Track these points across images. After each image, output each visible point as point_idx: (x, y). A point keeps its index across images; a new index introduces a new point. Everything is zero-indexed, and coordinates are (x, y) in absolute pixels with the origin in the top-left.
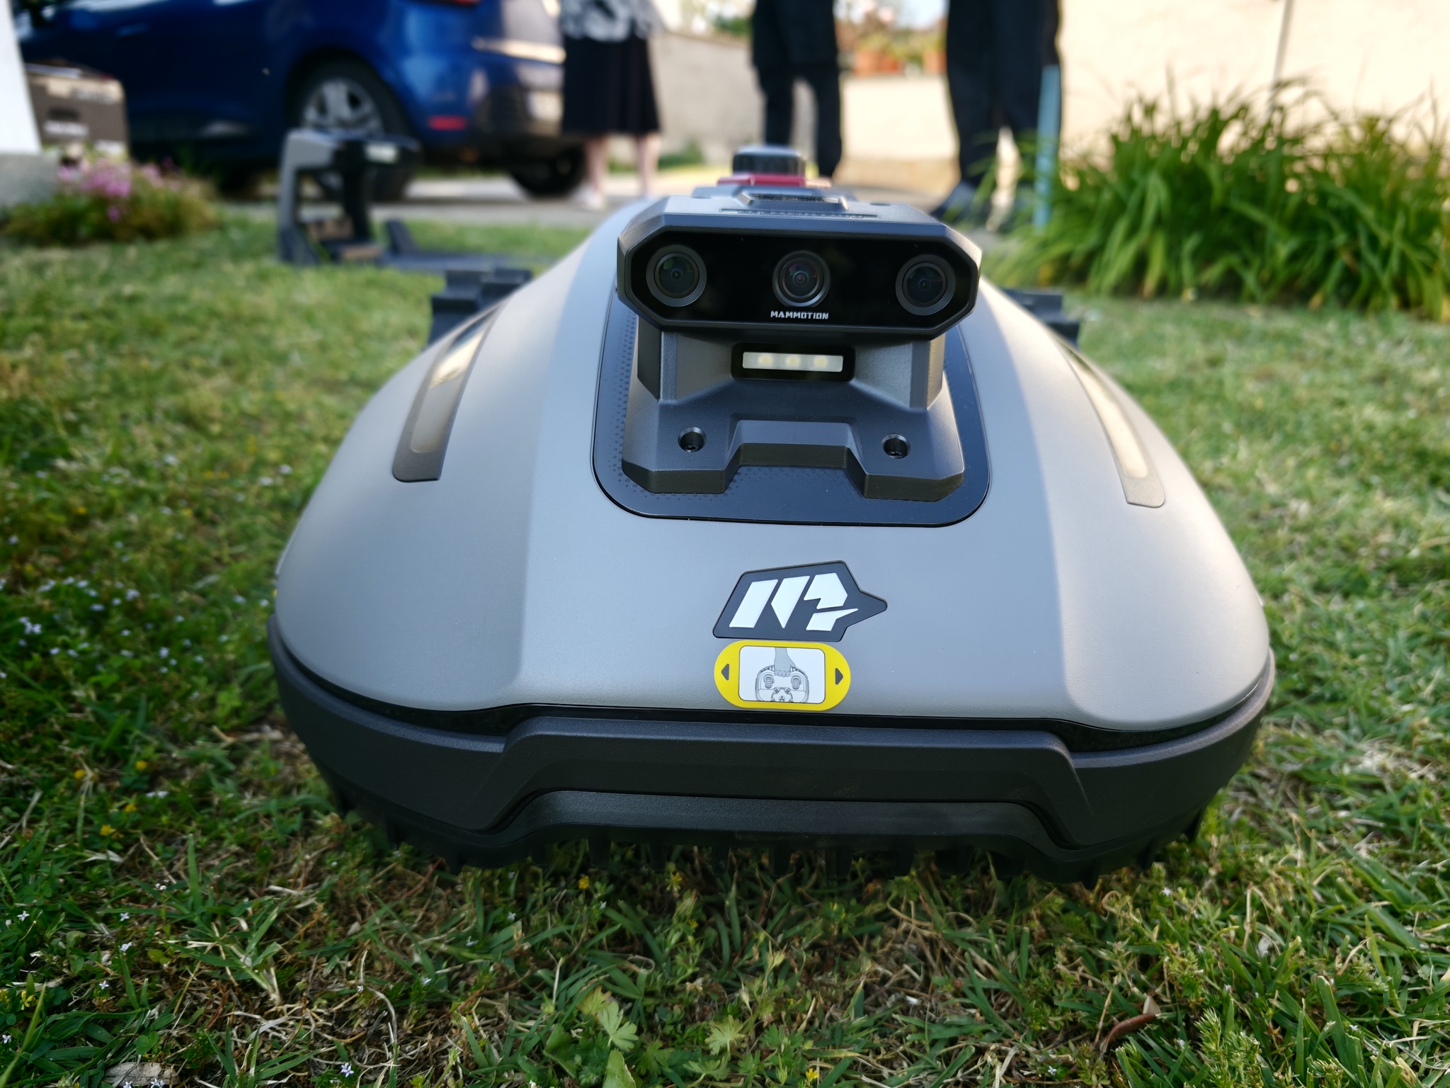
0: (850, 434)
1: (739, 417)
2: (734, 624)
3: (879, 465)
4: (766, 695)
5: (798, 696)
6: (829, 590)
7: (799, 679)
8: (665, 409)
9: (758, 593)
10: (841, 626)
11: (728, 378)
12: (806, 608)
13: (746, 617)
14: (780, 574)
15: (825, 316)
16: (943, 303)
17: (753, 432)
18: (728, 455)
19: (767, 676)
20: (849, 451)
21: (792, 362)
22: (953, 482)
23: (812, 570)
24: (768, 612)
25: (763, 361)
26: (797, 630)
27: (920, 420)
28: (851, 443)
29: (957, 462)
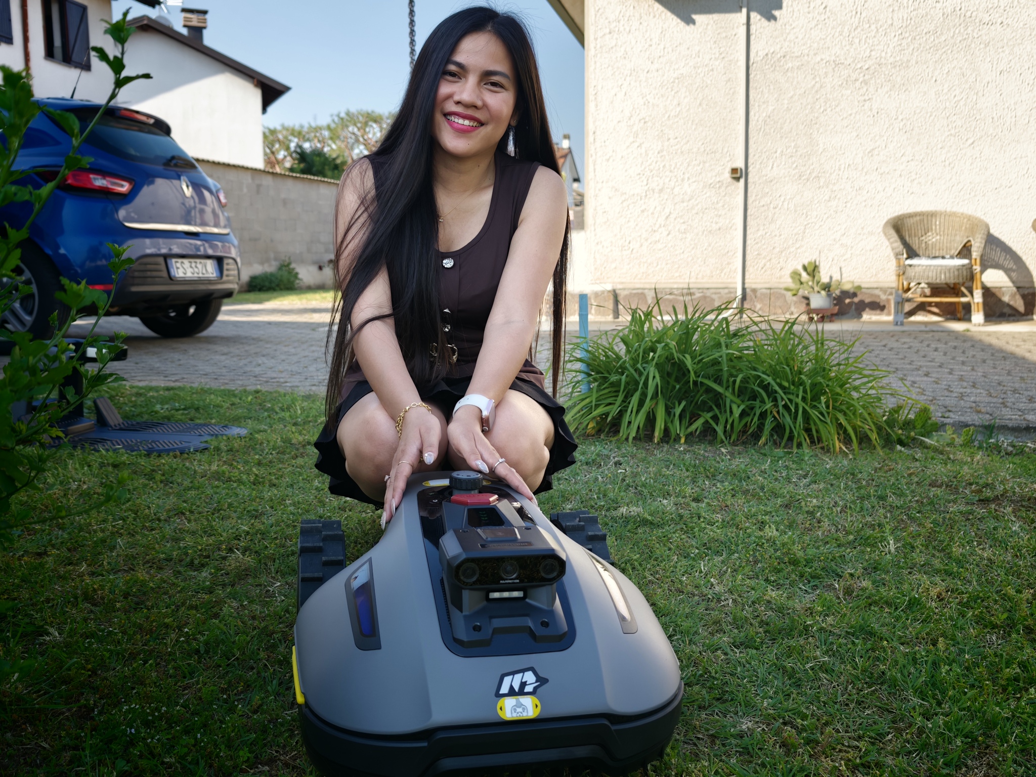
0: (530, 621)
1: (491, 617)
2: (501, 692)
3: (540, 631)
4: (515, 715)
5: (525, 714)
6: (530, 677)
7: (525, 709)
8: (465, 617)
9: (507, 681)
10: (535, 689)
11: (485, 603)
12: (523, 684)
13: (505, 689)
14: (513, 673)
15: (518, 581)
16: (555, 574)
17: (497, 623)
18: (490, 631)
19: (514, 709)
20: (530, 627)
21: (506, 595)
22: (565, 634)
23: (523, 671)
24: (512, 688)
25: (496, 595)
26: (521, 692)
27: (552, 613)
28: (530, 624)
29: (565, 627)
